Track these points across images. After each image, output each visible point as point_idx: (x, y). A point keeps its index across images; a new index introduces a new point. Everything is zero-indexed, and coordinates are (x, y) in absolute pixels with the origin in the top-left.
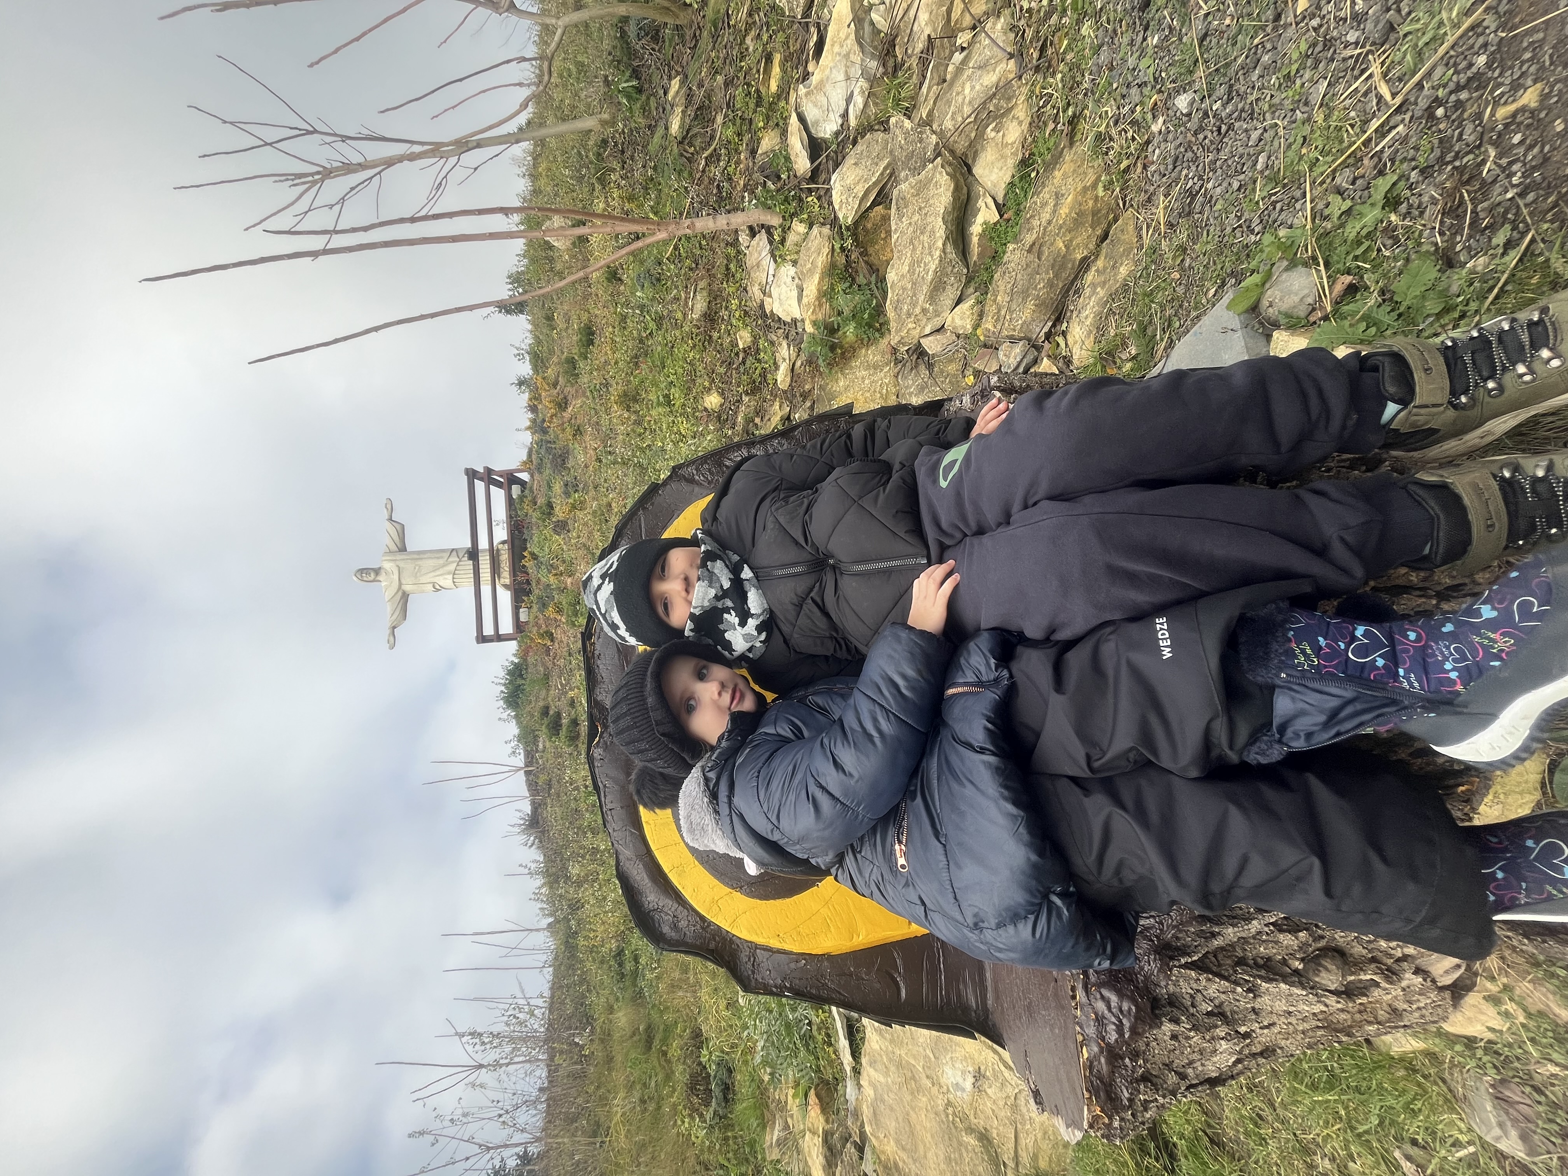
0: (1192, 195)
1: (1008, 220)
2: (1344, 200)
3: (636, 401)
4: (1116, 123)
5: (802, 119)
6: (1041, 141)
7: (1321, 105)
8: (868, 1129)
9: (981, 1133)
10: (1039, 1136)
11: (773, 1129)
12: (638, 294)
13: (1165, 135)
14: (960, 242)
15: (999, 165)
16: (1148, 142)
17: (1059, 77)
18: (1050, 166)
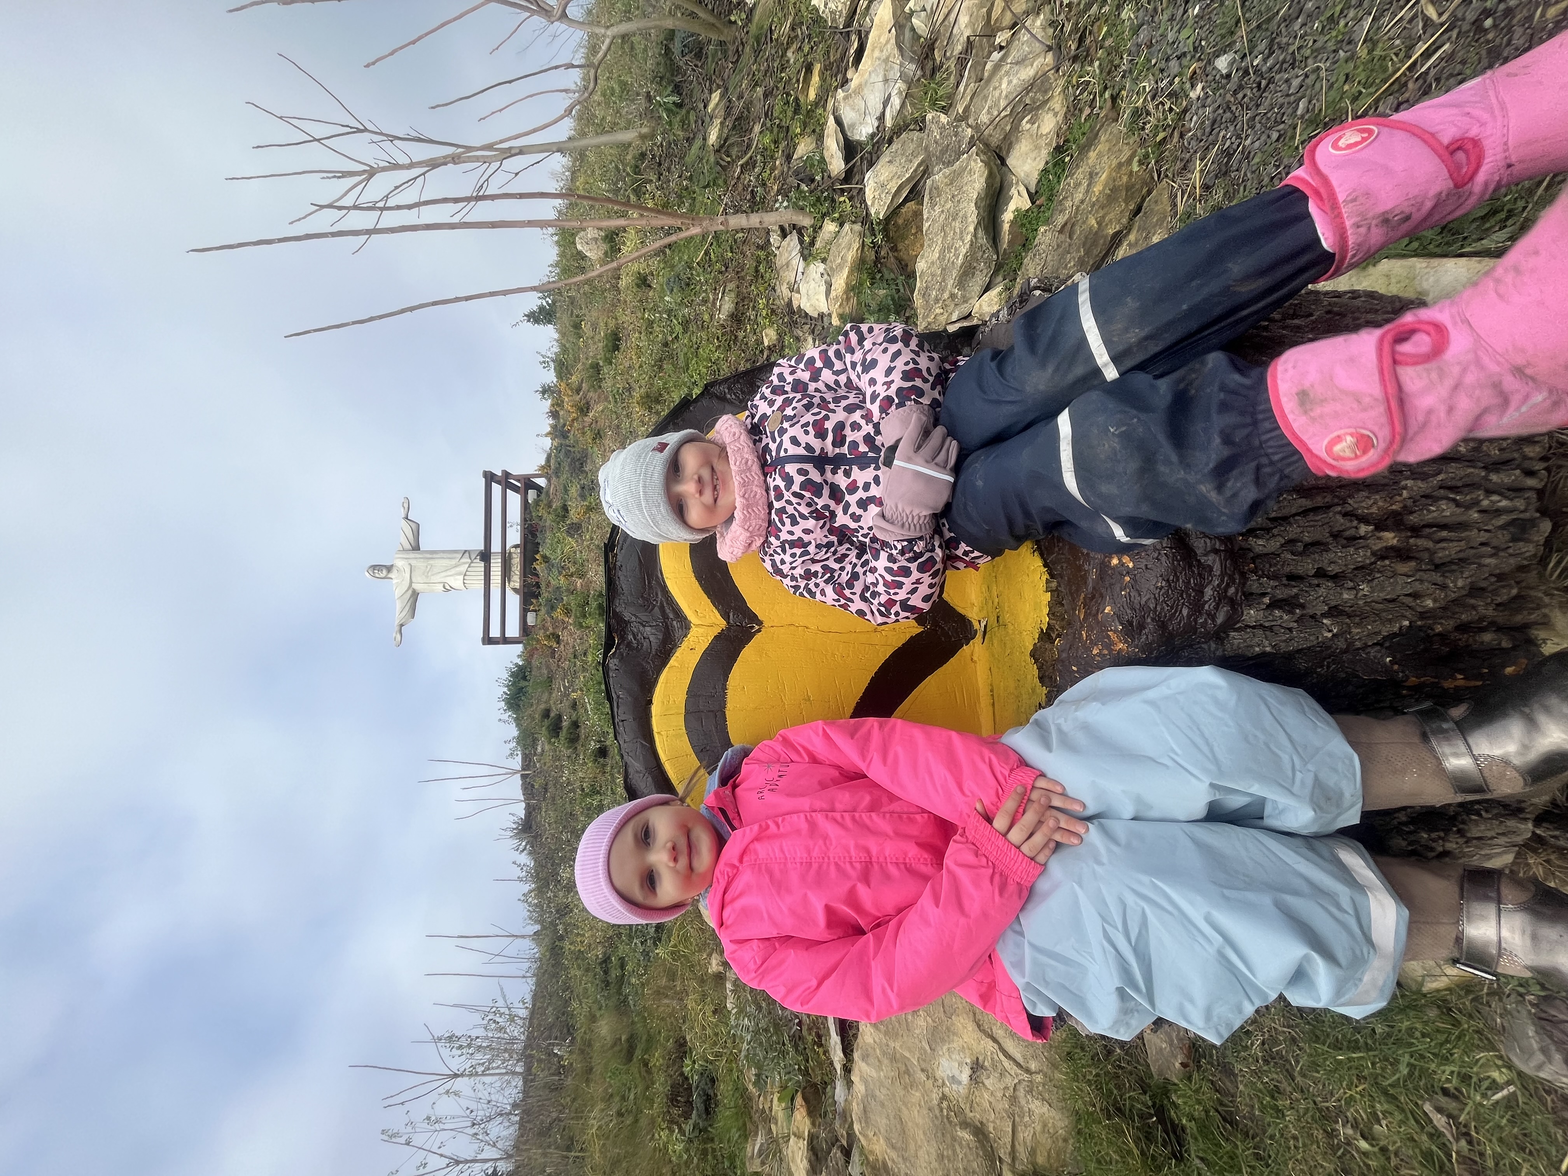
0: (1229, 154)
1: (1040, 207)
3: (657, 401)
4: (1153, 98)
5: (839, 122)
6: (1076, 126)
7: (1365, 41)
8: (857, 1127)
9: (976, 1127)
10: (1038, 1128)
11: (755, 1139)
12: (667, 298)
13: (1203, 102)
14: (991, 230)
15: (1033, 155)
16: (1185, 111)
17: (1097, 64)
18: (1084, 149)
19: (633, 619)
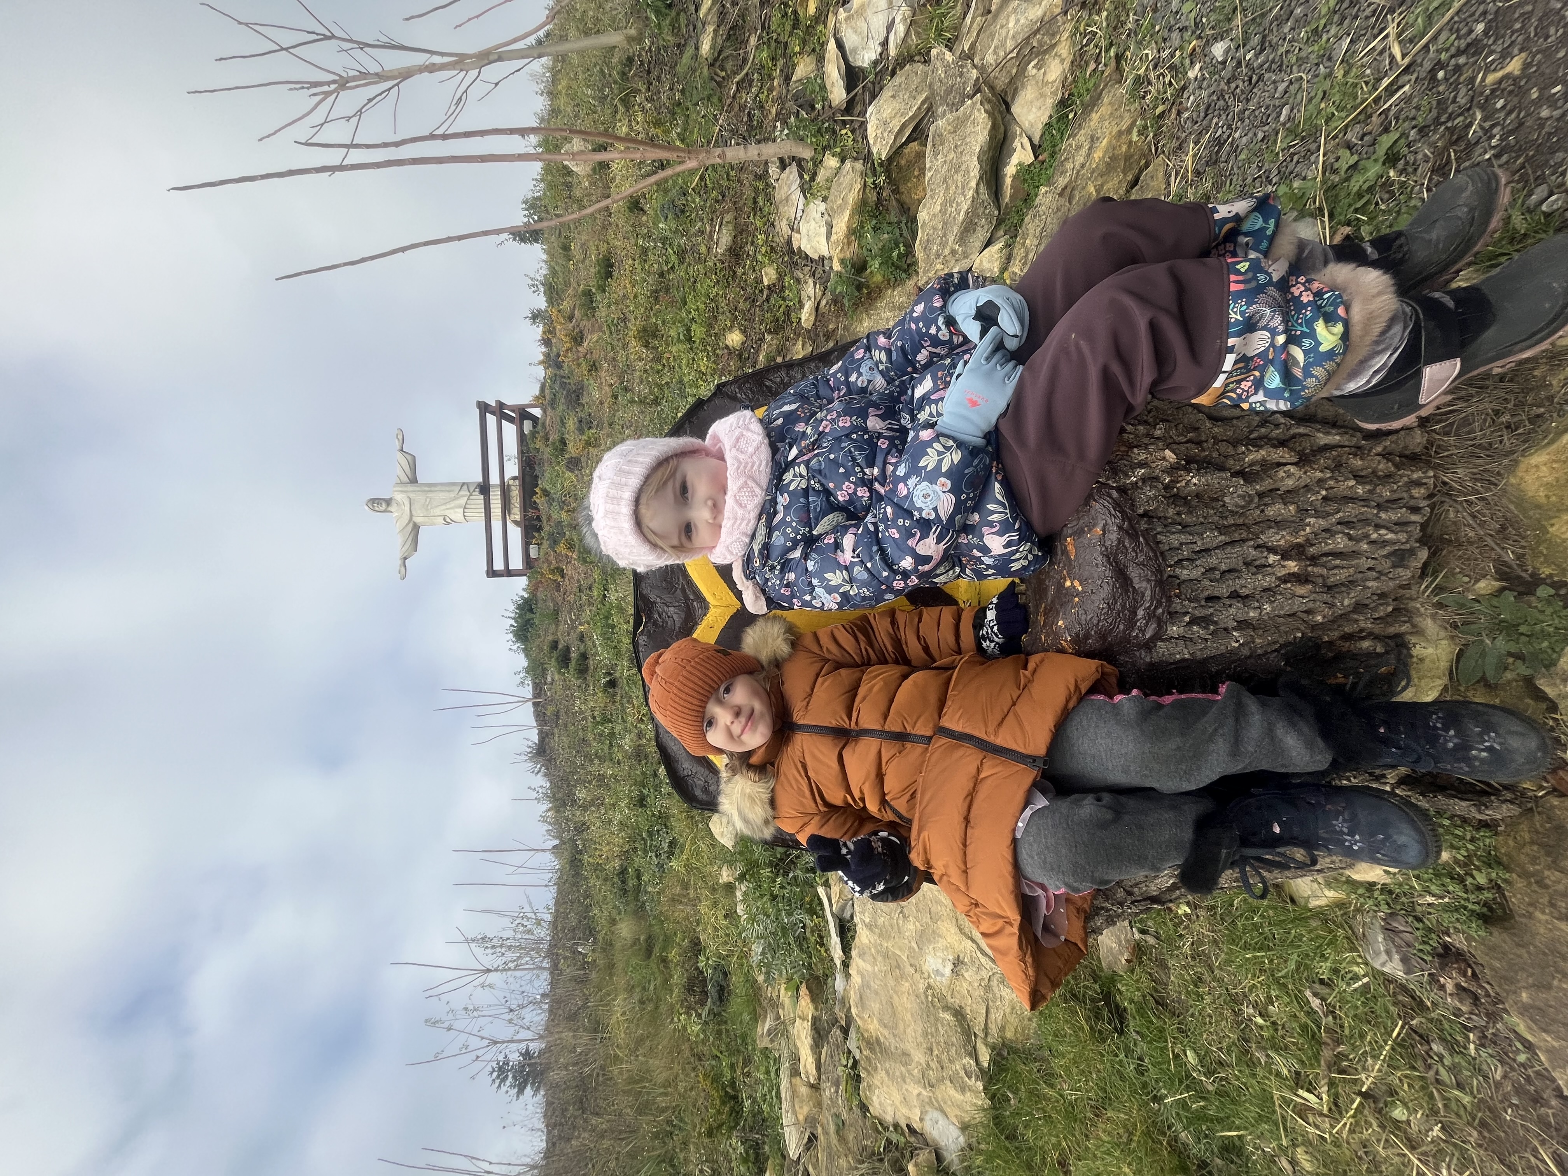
0: (1220, 143)
1: (1043, 162)
2: (1352, 154)
3: (654, 336)
4: (1155, 67)
5: (840, 46)
6: (1081, 81)
7: (1342, 61)
8: (854, 1011)
9: (956, 1011)
10: (1008, 1010)
11: (764, 1022)
12: (661, 225)
13: (1200, 82)
14: (993, 183)
15: (1038, 104)
16: (1184, 88)
17: (1104, 14)
18: (1088, 108)
19: (658, 600)
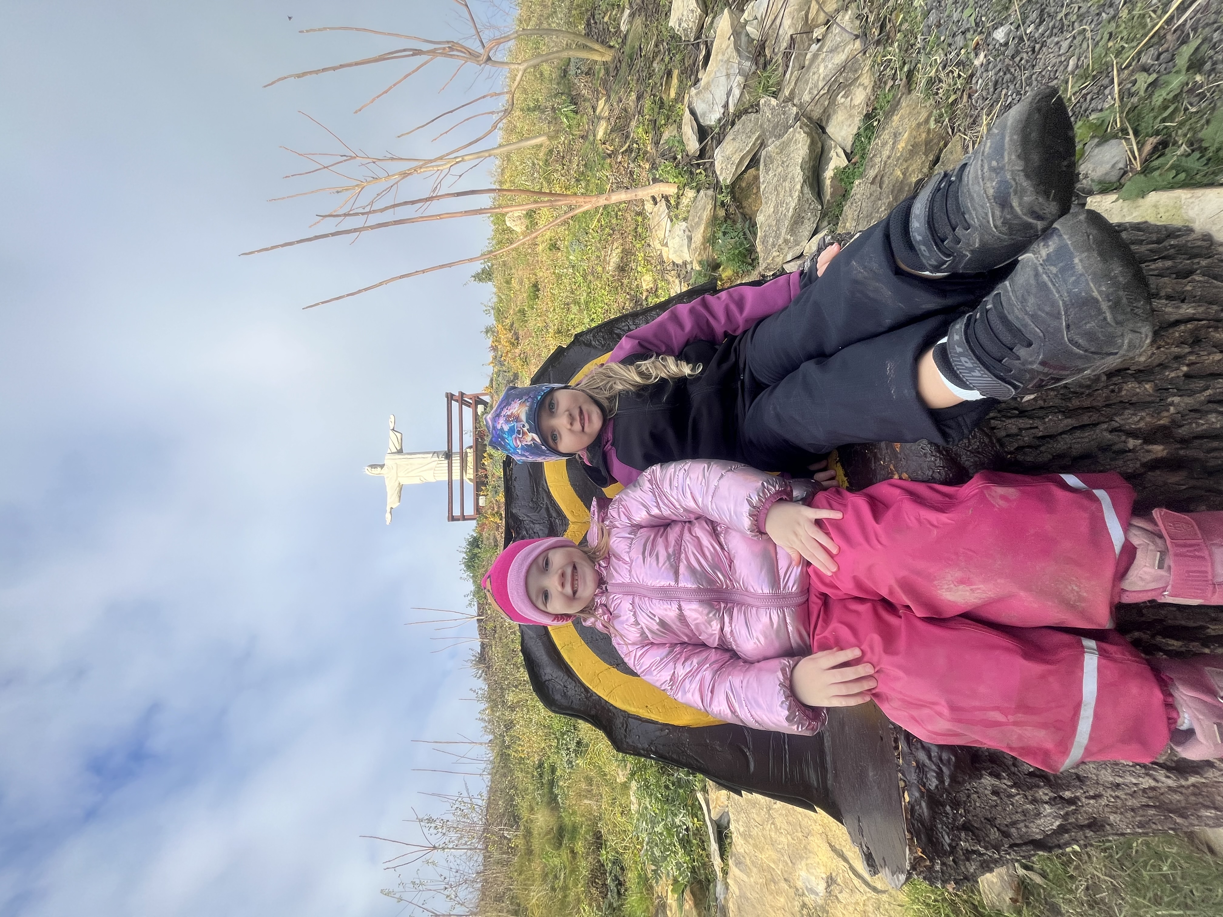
1: (855, 163)
2: (1150, 74)
4: (944, 67)
5: (693, 113)
6: (882, 96)
12: (571, 257)
13: (986, 67)
14: (815, 185)
15: (848, 123)
16: (972, 76)
17: (896, 44)
18: (889, 115)
19: (526, 518)
